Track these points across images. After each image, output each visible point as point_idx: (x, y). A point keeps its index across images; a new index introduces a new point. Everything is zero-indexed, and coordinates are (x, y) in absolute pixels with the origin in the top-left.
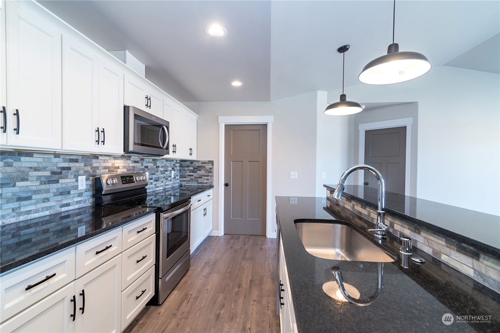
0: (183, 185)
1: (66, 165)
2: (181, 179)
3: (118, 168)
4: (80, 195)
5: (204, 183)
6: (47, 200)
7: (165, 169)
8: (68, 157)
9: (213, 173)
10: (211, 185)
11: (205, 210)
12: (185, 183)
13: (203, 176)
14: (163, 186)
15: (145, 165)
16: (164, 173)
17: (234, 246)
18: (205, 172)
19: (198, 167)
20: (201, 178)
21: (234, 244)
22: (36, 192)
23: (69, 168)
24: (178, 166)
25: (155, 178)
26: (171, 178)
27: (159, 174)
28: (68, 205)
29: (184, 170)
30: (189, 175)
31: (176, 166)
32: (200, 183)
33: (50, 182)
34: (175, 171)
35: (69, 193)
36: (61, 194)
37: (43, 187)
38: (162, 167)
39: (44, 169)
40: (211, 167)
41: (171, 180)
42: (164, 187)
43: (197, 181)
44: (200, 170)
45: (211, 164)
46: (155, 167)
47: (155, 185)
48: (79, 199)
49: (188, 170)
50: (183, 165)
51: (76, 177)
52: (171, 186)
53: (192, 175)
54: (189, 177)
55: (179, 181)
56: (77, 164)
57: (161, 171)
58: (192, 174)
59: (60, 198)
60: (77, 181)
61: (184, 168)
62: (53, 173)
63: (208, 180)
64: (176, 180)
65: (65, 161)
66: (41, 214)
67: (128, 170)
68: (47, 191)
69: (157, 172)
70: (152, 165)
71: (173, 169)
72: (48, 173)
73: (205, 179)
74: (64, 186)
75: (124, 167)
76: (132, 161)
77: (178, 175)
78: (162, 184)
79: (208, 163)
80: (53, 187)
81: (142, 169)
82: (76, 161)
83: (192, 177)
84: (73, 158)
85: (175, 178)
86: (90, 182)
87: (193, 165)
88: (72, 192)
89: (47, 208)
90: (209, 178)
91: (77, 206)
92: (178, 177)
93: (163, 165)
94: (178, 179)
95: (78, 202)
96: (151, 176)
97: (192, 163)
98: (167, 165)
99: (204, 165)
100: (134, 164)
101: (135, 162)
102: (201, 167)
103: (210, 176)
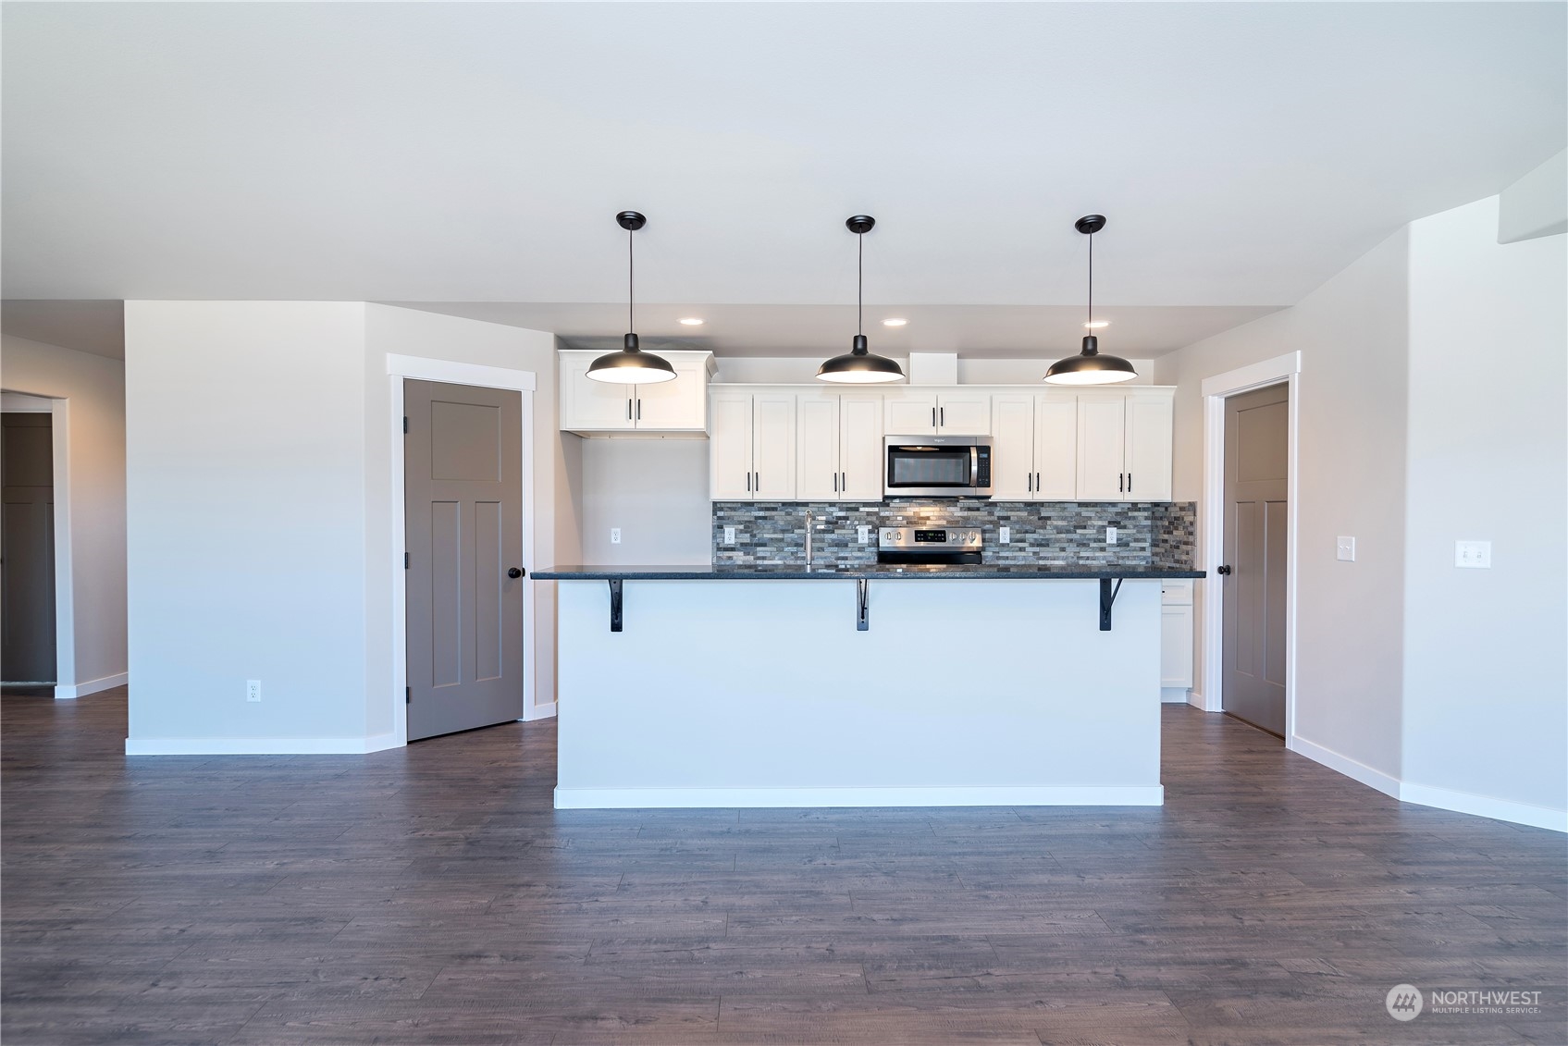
0: (1156, 563)
1: (842, 514)
2: (1155, 549)
3: (928, 518)
4: (861, 549)
5: (1182, 563)
7: (1073, 523)
8: (844, 506)
9: (1196, 535)
10: (1193, 567)
12: (1158, 558)
13: (1180, 542)
14: (1066, 558)
15: (997, 514)
16: (1071, 532)
18: (1183, 533)
19: (1175, 518)
20: (1178, 547)
23: (846, 518)
24: (1139, 518)
25: (1036, 539)
26: (1103, 545)
27: (1049, 533)
28: (845, 558)
29: (1157, 527)
30: (1163, 541)
31: (1131, 518)
32: (1177, 562)
33: (825, 532)
34: (1123, 527)
35: (846, 545)
36: (837, 545)
37: (818, 536)
38: (1063, 519)
41: (1102, 549)
42: (1073, 560)
43: (1174, 557)
44: (1177, 528)
45: (1193, 510)
46: (1034, 518)
47: (1034, 553)
48: (860, 554)
49: (1162, 526)
50: (1157, 514)
51: (854, 528)
52: (1104, 562)
53: (1167, 541)
54: (1163, 545)
55: (1148, 553)
56: (857, 514)
57: (1056, 527)
58: (1166, 536)
59: (835, 549)
60: (856, 532)
61: (1156, 523)
62: (828, 522)
63: (1188, 554)
64: (1136, 550)
65: (841, 510)
67: (948, 522)
68: (822, 540)
69: (1043, 528)
71: (1114, 523)
72: (822, 522)
73: (1183, 552)
74: (840, 537)
75: (940, 518)
76: (961, 508)
77: (1143, 539)
78: (1063, 554)
79: (1189, 510)
80: (828, 537)
81: (991, 522)
82: (856, 509)
83: (1166, 546)
85: (1124, 545)
86: (875, 535)
87: (1168, 514)
88: (850, 545)
90: (1189, 548)
92: (1146, 545)
93: (1066, 514)
94: (1143, 549)
95: (858, 558)
96: (1019, 536)
97: (1166, 509)
98: (1084, 514)
99: (1183, 513)
100: (965, 514)
101: (969, 509)
102: (1179, 519)
103: (1191, 544)
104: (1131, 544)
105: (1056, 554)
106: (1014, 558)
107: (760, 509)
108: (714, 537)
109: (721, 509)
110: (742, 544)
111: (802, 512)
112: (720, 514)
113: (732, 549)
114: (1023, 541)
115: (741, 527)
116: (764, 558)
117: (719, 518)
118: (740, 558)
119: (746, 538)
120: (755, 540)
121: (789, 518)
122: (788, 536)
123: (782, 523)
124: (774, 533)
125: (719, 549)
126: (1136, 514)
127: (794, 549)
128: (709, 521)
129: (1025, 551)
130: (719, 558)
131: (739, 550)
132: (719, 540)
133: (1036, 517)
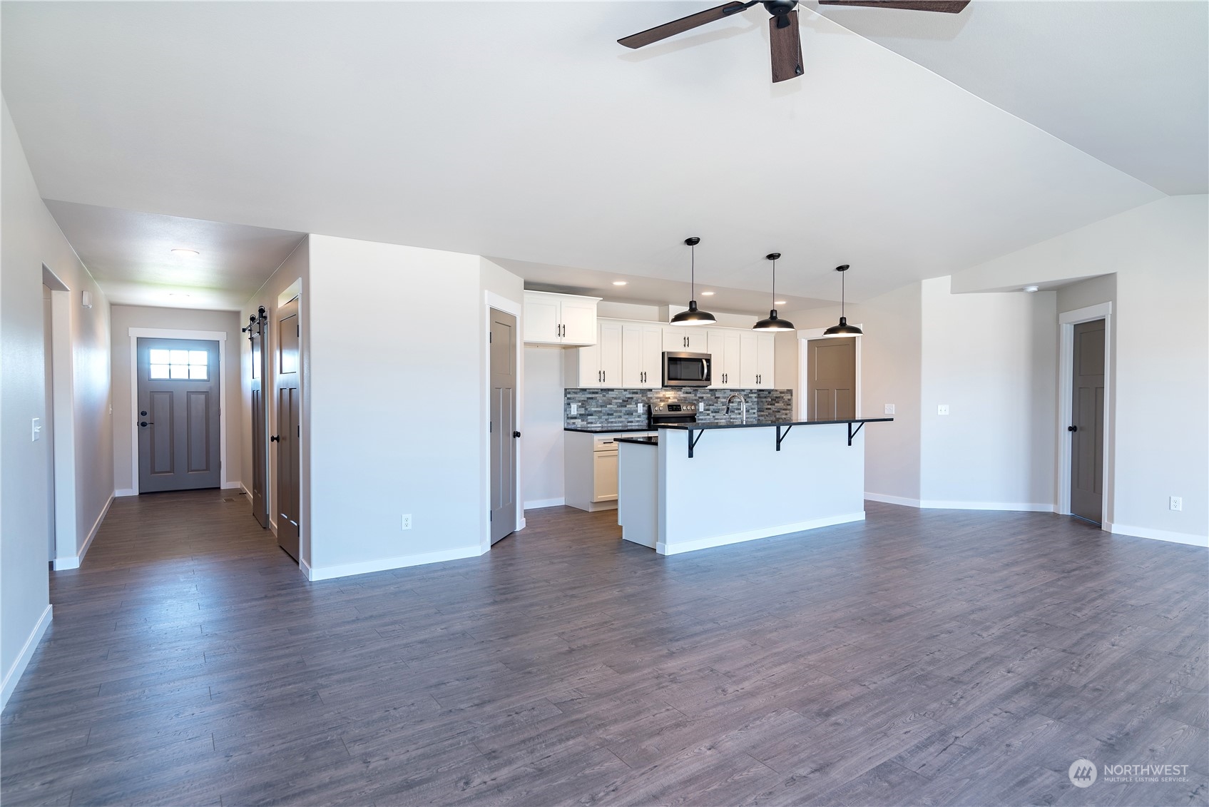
1: (631, 396)
2: (759, 413)
3: (669, 398)
4: (639, 416)
6: (620, 417)
8: (631, 391)
9: (793, 405)
13: (781, 409)
15: (698, 395)
18: (783, 404)
19: (776, 397)
20: (779, 412)
22: (616, 411)
23: (632, 398)
24: (753, 397)
25: (714, 409)
26: (740, 411)
27: (719, 406)
28: (632, 422)
29: (762, 402)
30: (767, 409)
31: (751, 397)
33: (622, 406)
34: (748, 402)
35: (632, 414)
36: (628, 414)
37: (619, 409)
38: (724, 398)
39: (619, 398)
40: (789, 397)
44: (778, 402)
45: (790, 393)
46: (713, 397)
47: (714, 416)
48: (638, 419)
49: (766, 401)
50: (761, 395)
51: (636, 404)
53: (770, 409)
54: (767, 411)
55: (756, 416)
56: (637, 395)
57: (722, 403)
58: (769, 407)
60: (637, 407)
61: (761, 400)
62: (624, 401)
63: (786, 414)
64: (751, 414)
65: (630, 393)
66: (618, 425)
67: (678, 400)
68: (621, 411)
69: (717, 403)
70: (709, 395)
71: (744, 400)
72: (621, 401)
73: (783, 413)
74: (630, 409)
75: (675, 398)
77: (755, 408)
78: (725, 416)
79: (787, 393)
80: (624, 409)
81: (696, 400)
82: (636, 393)
83: (770, 411)
84: (635, 392)
85: (747, 411)
86: (646, 408)
87: (771, 395)
88: (636, 414)
89: (621, 422)
90: (788, 412)
91: (637, 424)
92: (755, 411)
93: (726, 395)
94: (754, 413)
95: (638, 421)
96: (707, 407)
97: (769, 393)
98: (734, 395)
99: (783, 395)
100: (685, 395)
101: (687, 393)
102: (779, 397)
103: (789, 410)
104: (750, 411)
105: (722, 416)
106: (705, 419)
107: (590, 393)
108: (565, 410)
109: (569, 393)
110: (580, 415)
111: (611, 394)
112: (568, 396)
113: (575, 418)
114: (708, 410)
115: (580, 404)
116: (592, 423)
117: (568, 398)
118: (579, 423)
119: (582, 411)
120: (587, 412)
121: (604, 398)
122: (604, 409)
123: (600, 401)
124: (597, 407)
125: (568, 418)
126: (752, 395)
127: (607, 417)
128: (561, 400)
129: (709, 415)
130: (568, 423)
131: (579, 419)
132: (568, 413)
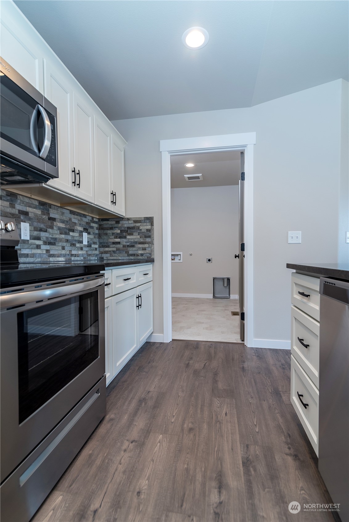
0: (105, 258)
2: (102, 249)
5: (138, 255)
7: (68, 227)
9: (153, 237)
10: (150, 257)
11: (140, 298)
12: (108, 255)
13: (136, 243)
14: (64, 256)
15: (19, 207)
16: (66, 234)
17: (191, 362)
18: (139, 237)
19: (129, 228)
20: (133, 246)
21: (191, 358)
24: (95, 228)
25: (47, 238)
26: (81, 245)
27: (54, 233)
29: (106, 234)
30: (114, 243)
31: (92, 227)
32: (132, 255)
34: (89, 233)
38: (63, 222)
40: (149, 227)
41: (81, 249)
42: (68, 257)
43: (127, 252)
44: (131, 234)
45: (149, 222)
46: (45, 217)
47: (48, 251)
49: (113, 234)
50: (105, 226)
52: (82, 258)
53: (119, 243)
54: (114, 245)
55: (97, 252)
57: (59, 228)
58: (118, 240)
61: (105, 231)
63: (144, 249)
64: (93, 250)
69: (52, 227)
71: (86, 230)
73: (139, 249)
77: (96, 242)
78: (63, 252)
79: (145, 222)
83: (118, 246)
85: (89, 246)
87: (120, 225)
90: (146, 246)
92: (97, 246)
93: (64, 218)
94: (96, 249)
96: (36, 233)
97: (118, 222)
98: (73, 220)
99: (138, 224)
102: (133, 228)
103: (149, 243)
104: (93, 246)
105: (60, 252)
106: (33, 255)
114: (38, 238)
126: (93, 224)
129: (40, 248)
133: (47, 217)
